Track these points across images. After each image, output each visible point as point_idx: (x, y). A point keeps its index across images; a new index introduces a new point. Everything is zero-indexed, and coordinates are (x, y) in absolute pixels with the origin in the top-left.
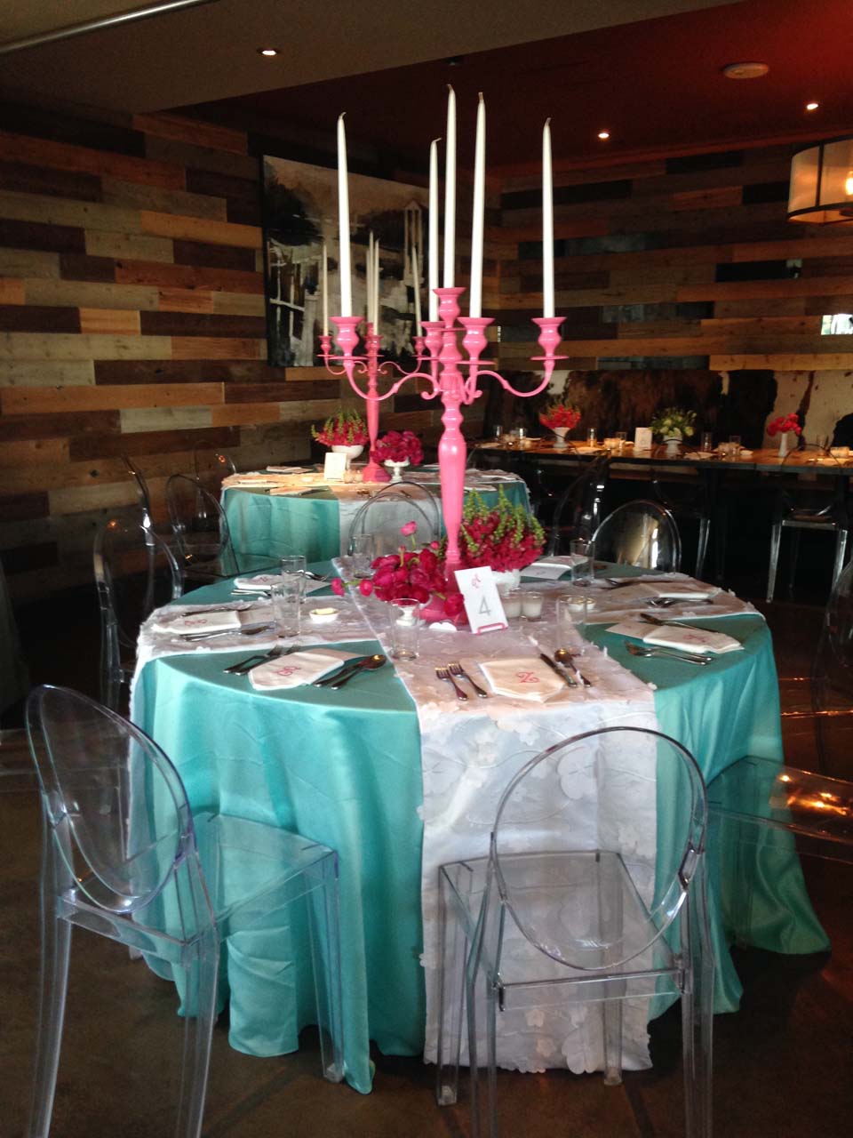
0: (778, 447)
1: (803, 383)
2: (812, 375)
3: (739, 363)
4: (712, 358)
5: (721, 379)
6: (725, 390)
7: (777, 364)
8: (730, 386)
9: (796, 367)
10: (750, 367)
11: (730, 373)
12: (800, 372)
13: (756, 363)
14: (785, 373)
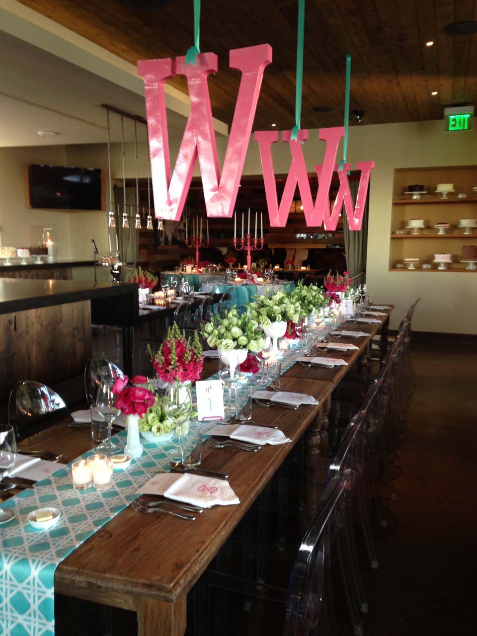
0: (288, 268)
1: (293, 251)
2: (295, 250)
3: (276, 246)
4: (269, 245)
5: (272, 250)
6: (273, 253)
7: (286, 246)
8: (274, 252)
9: (292, 247)
10: (279, 247)
11: (274, 249)
12: (292, 249)
13: (280, 246)
14: (289, 249)
